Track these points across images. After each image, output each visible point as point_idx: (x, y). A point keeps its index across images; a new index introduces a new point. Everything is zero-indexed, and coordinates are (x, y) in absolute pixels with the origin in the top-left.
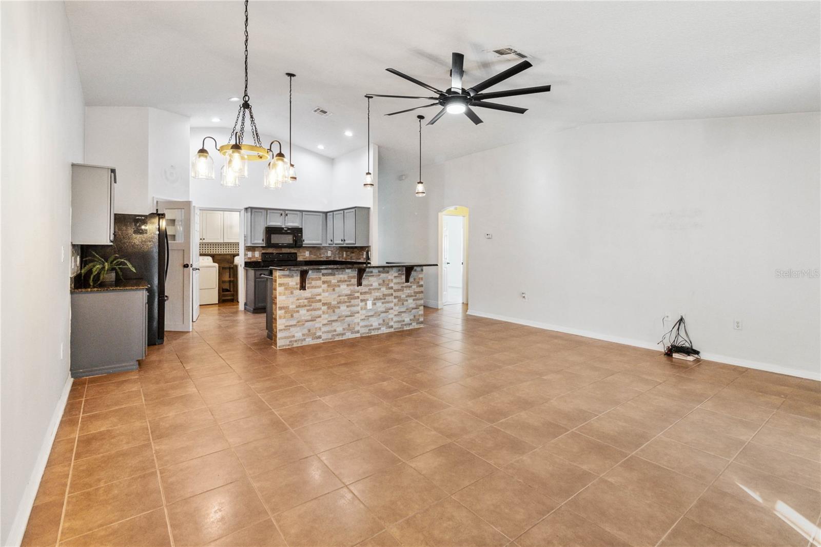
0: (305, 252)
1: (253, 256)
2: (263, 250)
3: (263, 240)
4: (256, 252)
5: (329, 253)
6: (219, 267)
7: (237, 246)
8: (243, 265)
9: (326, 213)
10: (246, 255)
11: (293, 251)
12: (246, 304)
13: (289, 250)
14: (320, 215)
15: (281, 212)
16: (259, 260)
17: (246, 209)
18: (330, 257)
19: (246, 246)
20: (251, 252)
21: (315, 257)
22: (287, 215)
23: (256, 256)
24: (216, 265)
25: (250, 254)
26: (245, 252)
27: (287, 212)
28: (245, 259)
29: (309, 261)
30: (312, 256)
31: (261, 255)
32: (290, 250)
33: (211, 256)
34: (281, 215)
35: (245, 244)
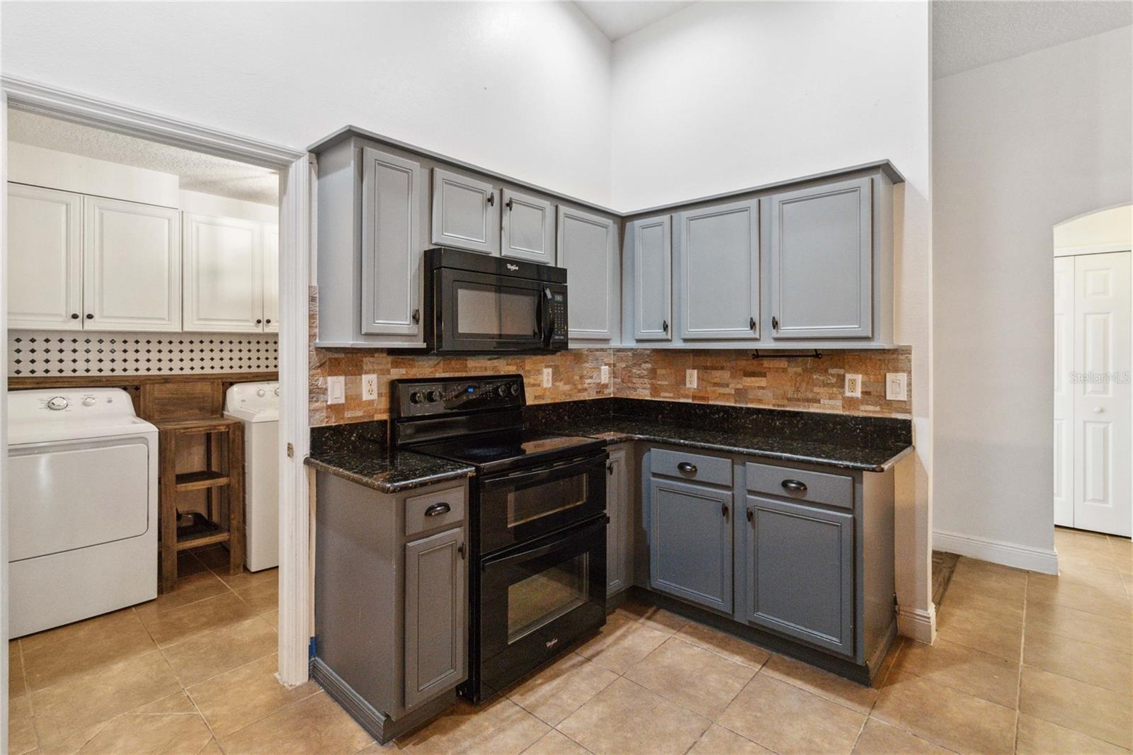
0: (539, 372)
1: (353, 398)
2: (396, 365)
3: (415, 318)
4: (363, 376)
5: (605, 375)
6: (163, 438)
7: (271, 347)
8: (303, 449)
9: (623, 221)
10: (315, 392)
11: (505, 367)
12: (316, 647)
13: (489, 364)
14: (606, 227)
15: (489, 188)
16: (378, 417)
17: (319, 153)
18: (606, 386)
19: (319, 350)
20: (342, 379)
21: (567, 387)
22: (509, 205)
23: (366, 397)
24: (150, 430)
25: (336, 388)
26: (311, 376)
27: (509, 194)
28: (312, 412)
29: (554, 405)
30: (563, 387)
31: (385, 390)
32: (496, 363)
33: (125, 389)
34: (491, 200)
35: (312, 337)
